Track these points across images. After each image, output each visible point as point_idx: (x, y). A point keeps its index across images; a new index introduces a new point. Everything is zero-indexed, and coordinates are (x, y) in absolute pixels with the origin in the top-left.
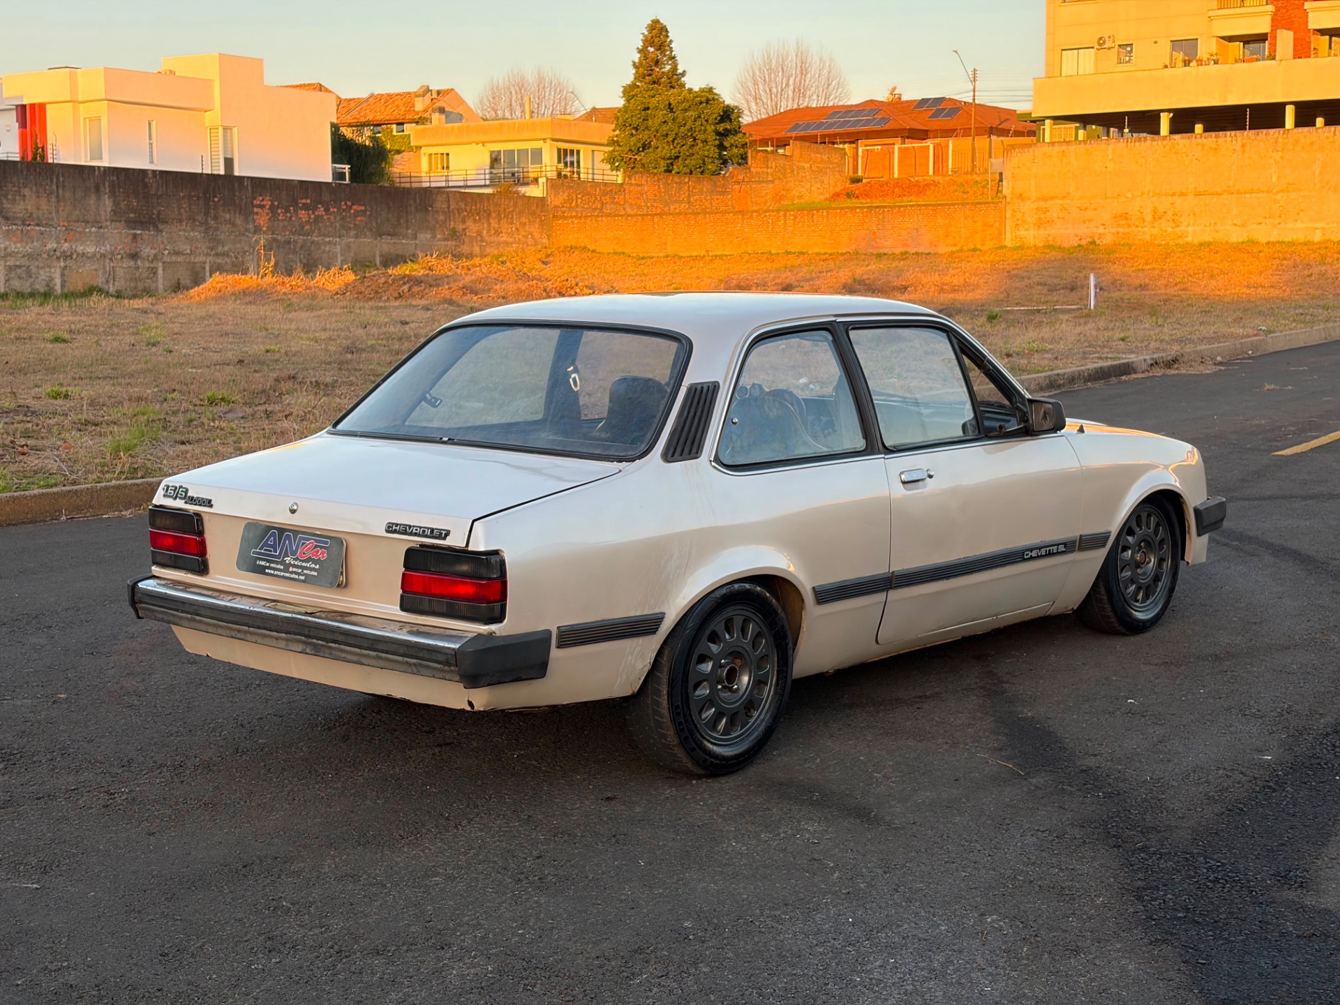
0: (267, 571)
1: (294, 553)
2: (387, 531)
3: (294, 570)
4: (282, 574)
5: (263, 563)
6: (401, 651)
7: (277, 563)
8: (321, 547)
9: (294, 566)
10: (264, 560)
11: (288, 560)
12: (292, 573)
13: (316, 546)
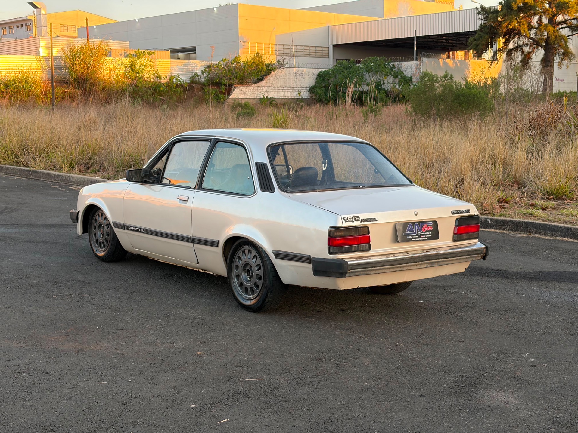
0: (412, 240)
1: (420, 230)
2: (453, 214)
3: (423, 236)
4: (419, 239)
5: (410, 237)
6: (466, 254)
7: (415, 235)
8: (430, 226)
9: (422, 235)
10: (410, 236)
11: (419, 233)
12: (422, 238)
13: (428, 226)
